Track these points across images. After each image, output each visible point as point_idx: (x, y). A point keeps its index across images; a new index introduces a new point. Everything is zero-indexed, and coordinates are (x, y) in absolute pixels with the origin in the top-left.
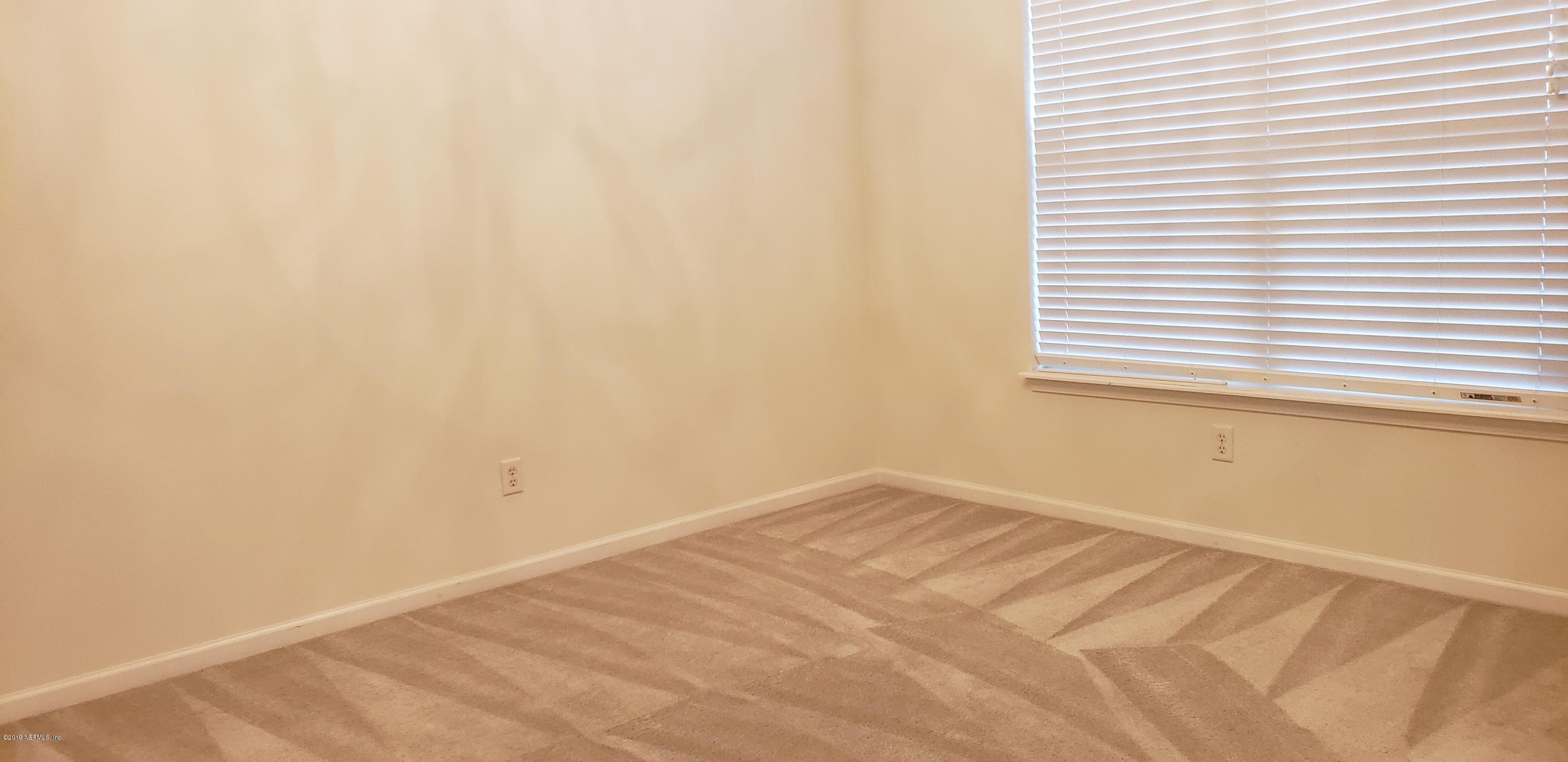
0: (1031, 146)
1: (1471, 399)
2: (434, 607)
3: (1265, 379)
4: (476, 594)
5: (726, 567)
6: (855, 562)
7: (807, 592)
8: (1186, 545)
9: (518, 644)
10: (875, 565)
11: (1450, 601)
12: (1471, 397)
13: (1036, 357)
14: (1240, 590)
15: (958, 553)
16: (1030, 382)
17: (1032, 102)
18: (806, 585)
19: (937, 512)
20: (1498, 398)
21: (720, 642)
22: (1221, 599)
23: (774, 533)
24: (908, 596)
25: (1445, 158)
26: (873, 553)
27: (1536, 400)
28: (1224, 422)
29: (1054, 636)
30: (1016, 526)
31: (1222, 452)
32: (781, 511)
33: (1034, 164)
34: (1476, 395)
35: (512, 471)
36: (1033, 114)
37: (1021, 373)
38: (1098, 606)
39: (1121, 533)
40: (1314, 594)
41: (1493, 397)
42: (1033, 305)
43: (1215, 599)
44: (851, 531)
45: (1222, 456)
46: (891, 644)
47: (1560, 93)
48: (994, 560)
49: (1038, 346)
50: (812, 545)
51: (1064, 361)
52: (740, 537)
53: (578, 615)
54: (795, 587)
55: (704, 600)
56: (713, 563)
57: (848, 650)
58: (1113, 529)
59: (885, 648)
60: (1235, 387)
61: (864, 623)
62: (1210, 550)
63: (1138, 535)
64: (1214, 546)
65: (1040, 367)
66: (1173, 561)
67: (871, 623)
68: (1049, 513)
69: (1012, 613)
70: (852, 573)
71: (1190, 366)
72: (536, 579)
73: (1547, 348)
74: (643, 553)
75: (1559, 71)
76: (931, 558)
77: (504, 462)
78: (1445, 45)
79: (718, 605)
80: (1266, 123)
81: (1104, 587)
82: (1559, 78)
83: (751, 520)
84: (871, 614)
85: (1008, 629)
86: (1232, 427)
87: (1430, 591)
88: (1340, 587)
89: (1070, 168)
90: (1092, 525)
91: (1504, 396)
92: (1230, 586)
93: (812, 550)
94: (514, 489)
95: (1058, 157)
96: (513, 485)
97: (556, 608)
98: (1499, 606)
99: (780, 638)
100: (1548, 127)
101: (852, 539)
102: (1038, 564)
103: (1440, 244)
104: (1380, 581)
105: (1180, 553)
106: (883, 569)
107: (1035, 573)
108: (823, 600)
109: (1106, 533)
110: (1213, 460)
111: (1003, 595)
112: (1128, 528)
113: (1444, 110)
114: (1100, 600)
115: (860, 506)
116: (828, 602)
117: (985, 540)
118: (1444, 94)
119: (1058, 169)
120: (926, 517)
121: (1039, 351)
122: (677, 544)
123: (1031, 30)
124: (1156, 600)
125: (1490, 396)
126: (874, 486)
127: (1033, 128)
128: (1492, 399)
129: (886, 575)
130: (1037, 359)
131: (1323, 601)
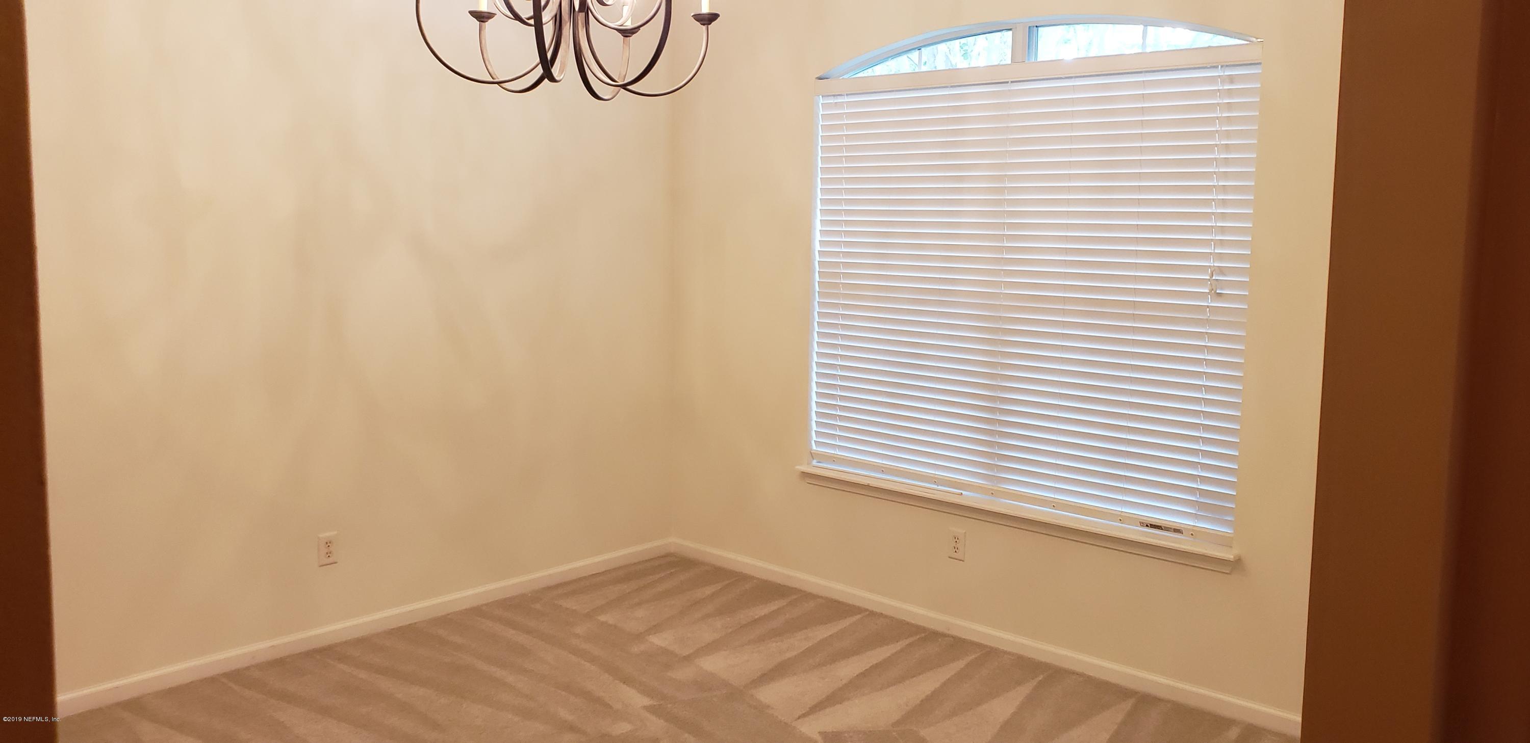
0: (815, 273)
1: (1147, 528)
2: (248, 668)
3: (992, 494)
4: (289, 656)
5: (521, 638)
6: (639, 637)
7: (593, 668)
8: (924, 629)
9: (326, 711)
10: (658, 640)
11: (1123, 693)
12: (1147, 526)
13: (811, 453)
14: (961, 676)
15: (730, 630)
16: (805, 475)
17: (818, 237)
18: (593, 660)
19: (718, 586)
20: (1167, 529)
21: (510, 716)
22: (944, 684)
23: (570, 604)
24: (683, 674)
25: (1134, 330)
26: (656, 629)
27: (1194, 533)
28: (958, 526)
29: (799, 718)
30: (785, 604)
31: (956, 551)
32: (580, 579)
33: (817, 289)
34: (1151, 525)
35: (328, 544)
36: (817, 247)
37: (798, 467)
38: (840, 689)
39: (872, 614)
40: (1019, 683)
41: (1163, 528)
42: (811, 408)
43: (937, 685)
44: (639, 604)
45: (955, 555)
46: (661, 723)
47: (1217, 292)
48: (761, 639)
49: (813, 443)
50: (603, 618)
51: (833, 459)
52: (538, 606)
53: (385, 684)
54: (583, 662)
55: (499, 673)
56: (510, 633)
57: (622, 728)
58: (866, 610)
59: (656, 725)
60: (969, 498)
61: (638, 701)
62: (944, 635)
63: (886, 617)
64: (947, 632)
65: (814, 462)
66: (910, 645)
67: (647, 701)
68: (815, 591)
69: (768, 694)
70: (635, 649)
71: (932, 476)
72: (346, 642)
73: (1203, 493)
74: (446, 621)
75: (1218, 275)
76: (707, 633)
77: (321, 536)
78: (1137, 241)
79: (511, 679)
80: (1002, 282)
81: (848, 669)
82: (1217, 280)
83: (549, 588)
84: (646, 691)
85: (761, 709)
86: (964, 531)
87: (1111, 683)
88: (1041, 678)
89: (846, 296)
90: (849, 605)
91: (1171, 528)
92: (953, 673)
93: (603, 623)
94: (330, 560)
95: (836, 285)
96: (329, 556)
97: (363, 675)
98: (1159, 699)
99: (564, 714)
100: (1209, 317)
101: (640, 613)
102: (798, 643)
103: (1129, 399)
104: (1074, 673)
105: (918, 637)
106: (663, 645)
107: (795, 653)
108: (607, 675)
109: (859, 614)
110: (949, 557)
111: (764, 675)
112: (877, 610)
113: (1136, 292)
114: (844, 682)
115: (651, 577)
116: (611, 678)
117: (756, 617)
118: (1136, 279)
119: (836, 296)
120: (708, 590)
121: (814, 447)
122: (478, 611)
123: (820, 176)
124: (890, 685)
125: (1161, 526)
126: (667, 555)
127: (817, 258)
128: (1162, 529)
129: (665, 651)
130: (813, 455)
131: (1024, 690)
